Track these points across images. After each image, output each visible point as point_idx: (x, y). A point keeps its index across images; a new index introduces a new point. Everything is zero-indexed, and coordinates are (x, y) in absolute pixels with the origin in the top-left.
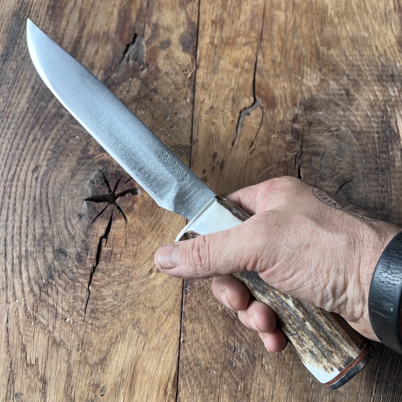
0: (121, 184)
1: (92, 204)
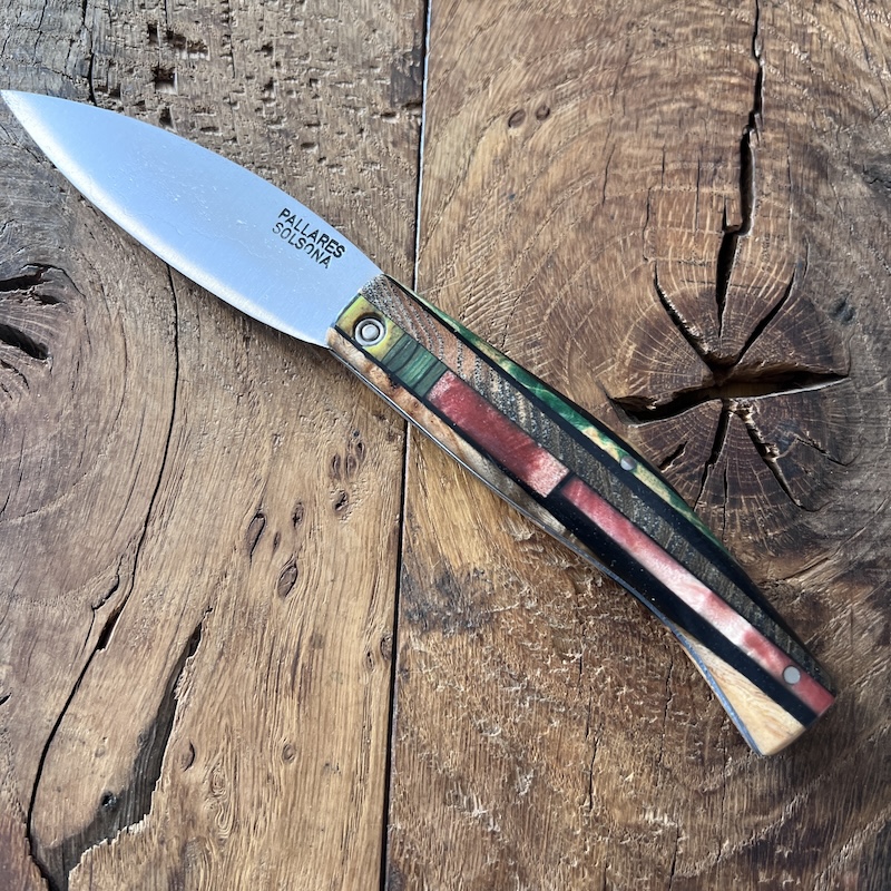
0: (704, 442)
1: (812, 361)
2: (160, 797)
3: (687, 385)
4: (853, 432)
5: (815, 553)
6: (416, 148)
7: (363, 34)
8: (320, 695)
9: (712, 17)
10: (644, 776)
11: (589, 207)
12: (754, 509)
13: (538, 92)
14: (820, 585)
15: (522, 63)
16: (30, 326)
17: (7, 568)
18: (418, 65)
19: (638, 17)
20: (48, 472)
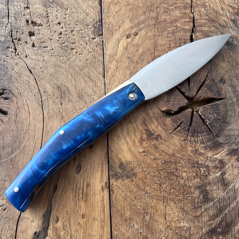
0: (188, 121)
1: (215, 95)
2: (50, 232)
3: (182, 105)
4: (228, 114)
5: (221, 148)
6: (102, 47)
7: (85, 17)
8: (90, 200)
9: (179, 3)
10: (180, 213)
11: (151, 59)
12: (203, 138)
13: (134, 28)
14: (223, 157)
15: (129, 21)
16: (2, 106)
17: (3, 173)
18: (101, 24)
19: (159, 5)
20: (11, 146)
